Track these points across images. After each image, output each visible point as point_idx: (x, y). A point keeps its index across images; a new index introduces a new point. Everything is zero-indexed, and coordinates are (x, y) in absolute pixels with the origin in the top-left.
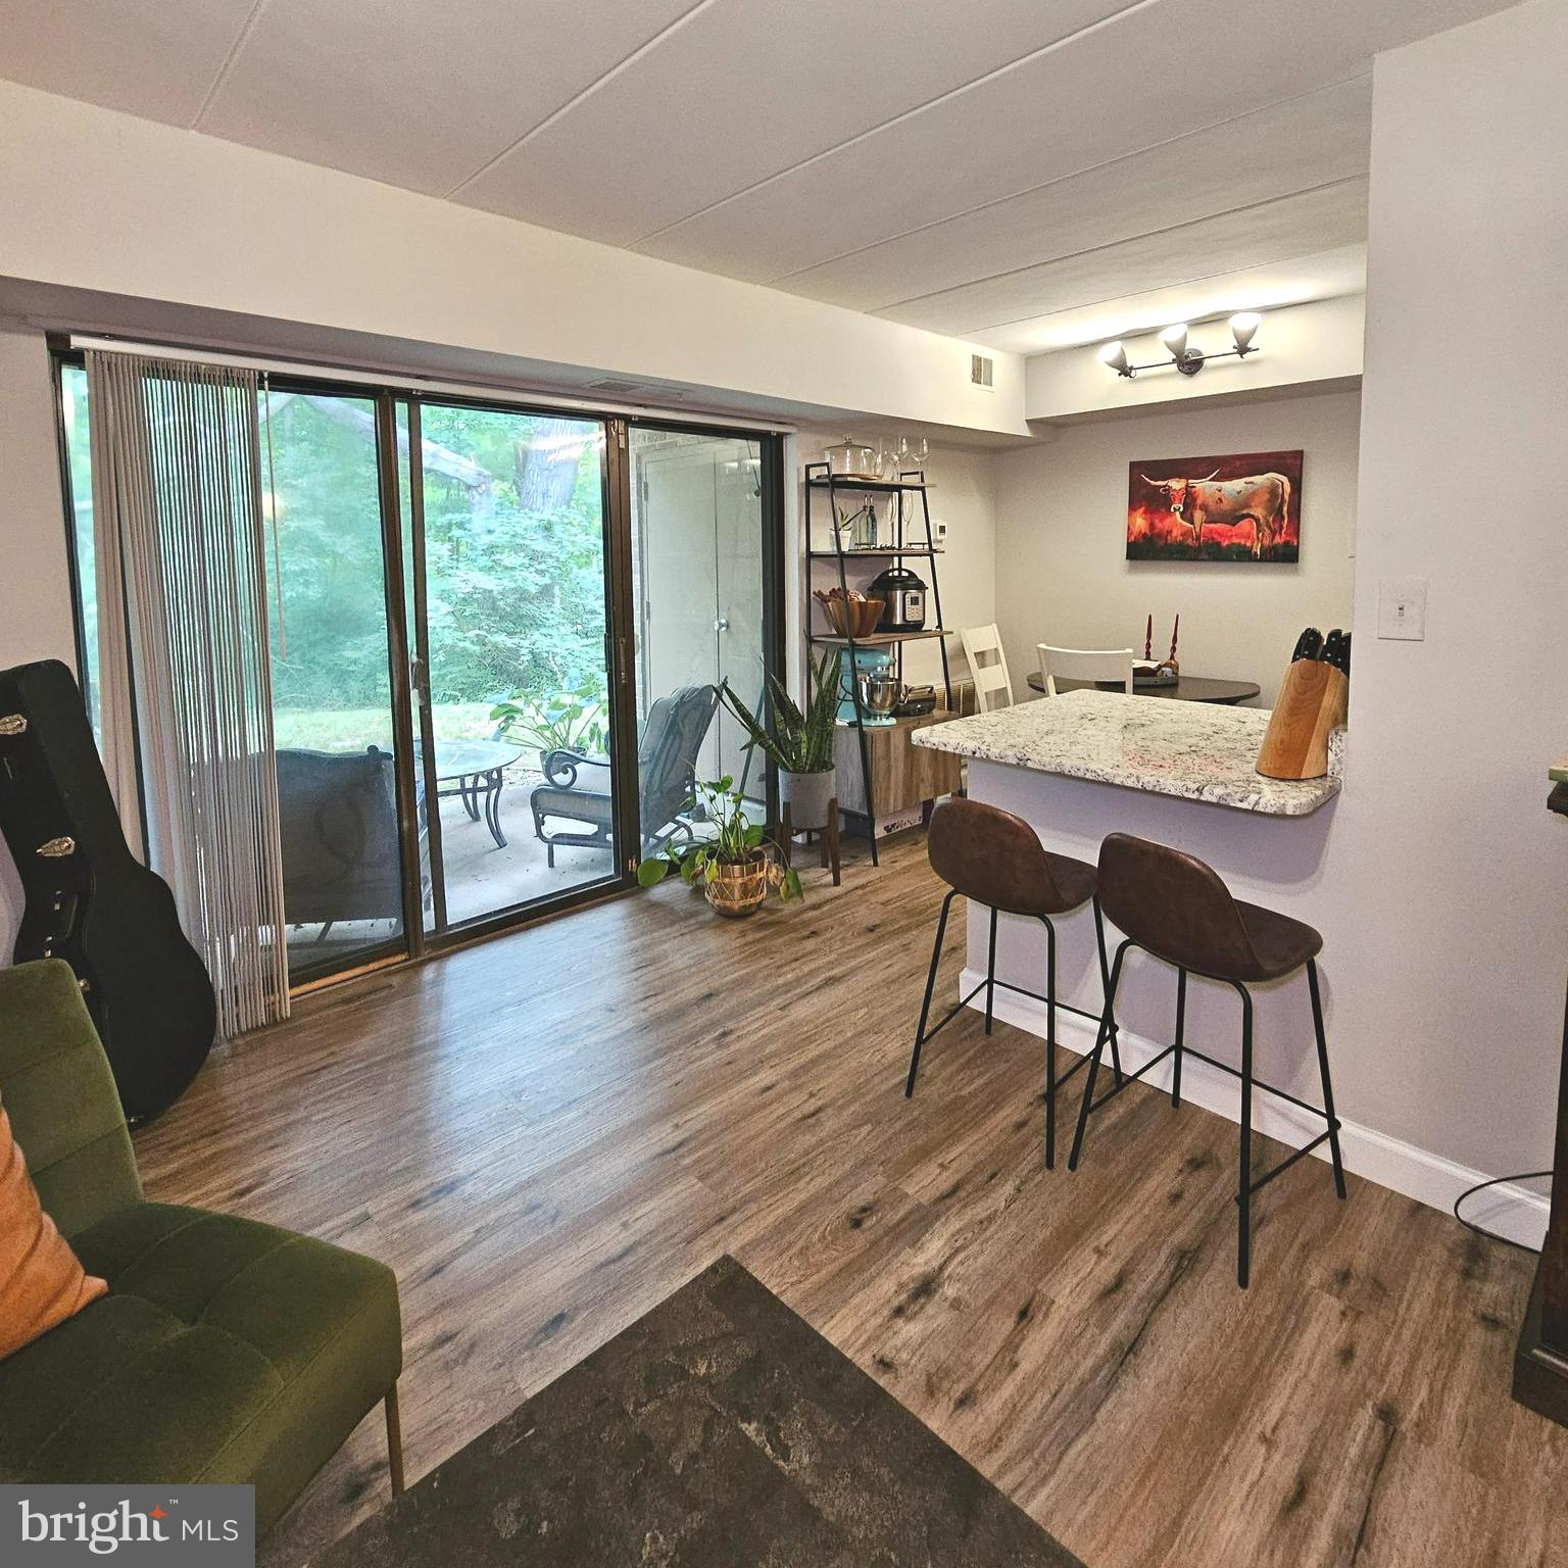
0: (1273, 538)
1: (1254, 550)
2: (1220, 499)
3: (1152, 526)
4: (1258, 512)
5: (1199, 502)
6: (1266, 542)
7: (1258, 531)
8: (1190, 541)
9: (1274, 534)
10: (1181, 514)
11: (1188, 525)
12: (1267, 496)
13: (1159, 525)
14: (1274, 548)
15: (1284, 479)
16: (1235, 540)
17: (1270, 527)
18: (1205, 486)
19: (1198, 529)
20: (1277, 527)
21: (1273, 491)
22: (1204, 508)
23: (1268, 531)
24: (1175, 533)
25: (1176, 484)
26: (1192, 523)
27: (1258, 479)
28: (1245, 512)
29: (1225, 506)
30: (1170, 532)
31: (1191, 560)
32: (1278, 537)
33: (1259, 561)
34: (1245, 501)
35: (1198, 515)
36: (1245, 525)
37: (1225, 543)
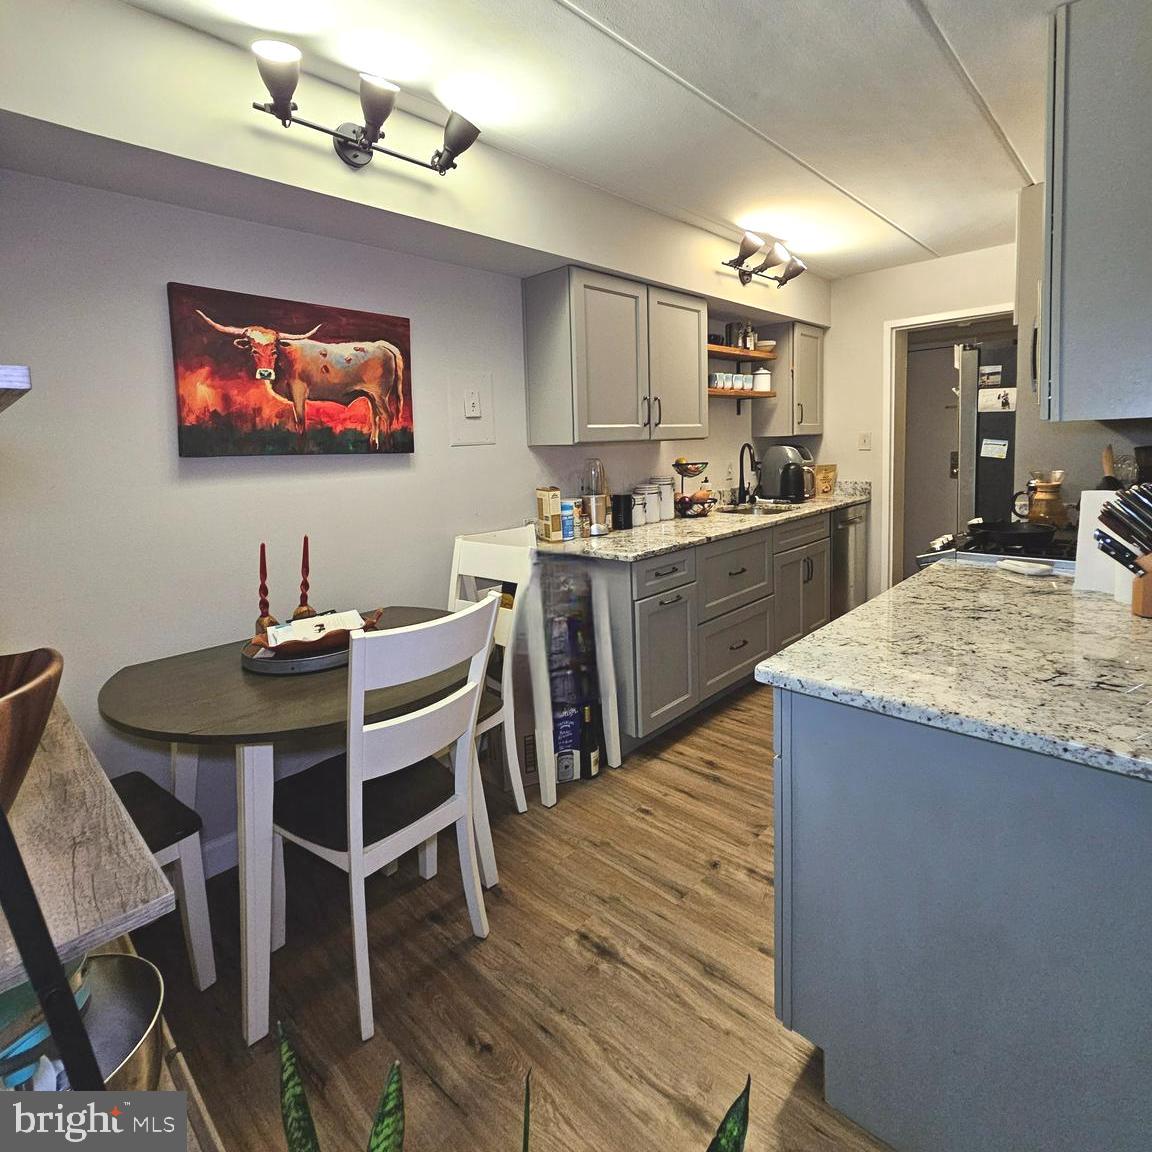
0: (391, 424)
1: (372, 438)
2: (325, 367)
3: (226, 399)
4: (373, 389)
5: (298, 367)
6: (384, 428)
7: (375, 414)
8: (290, 426)
9: (391, 418)
10: (274, 383)
11: (285, 401)
12: (380, 371)
13: (238, 399)
14: (392, 435)
15: (396, 351)
16: (350, 426)
17: (387, 411)
18: (302, 345)
19: (300, 409)
20: (394, 411)
21: (386, 362)
22: (306, 377)
23: (384, 415)
24: (267, 412)
25: (261, 337)
26: (291, 398)
27: (367, 345)
28: (358, 388)
29: (334, 378)
30: (258, 411)
31: (294, 453)
32: (395, 421)
33: (379, 452)
34: (356, 373)
35: (299, 388)
36: (360, 406)
37: (339, 429)
